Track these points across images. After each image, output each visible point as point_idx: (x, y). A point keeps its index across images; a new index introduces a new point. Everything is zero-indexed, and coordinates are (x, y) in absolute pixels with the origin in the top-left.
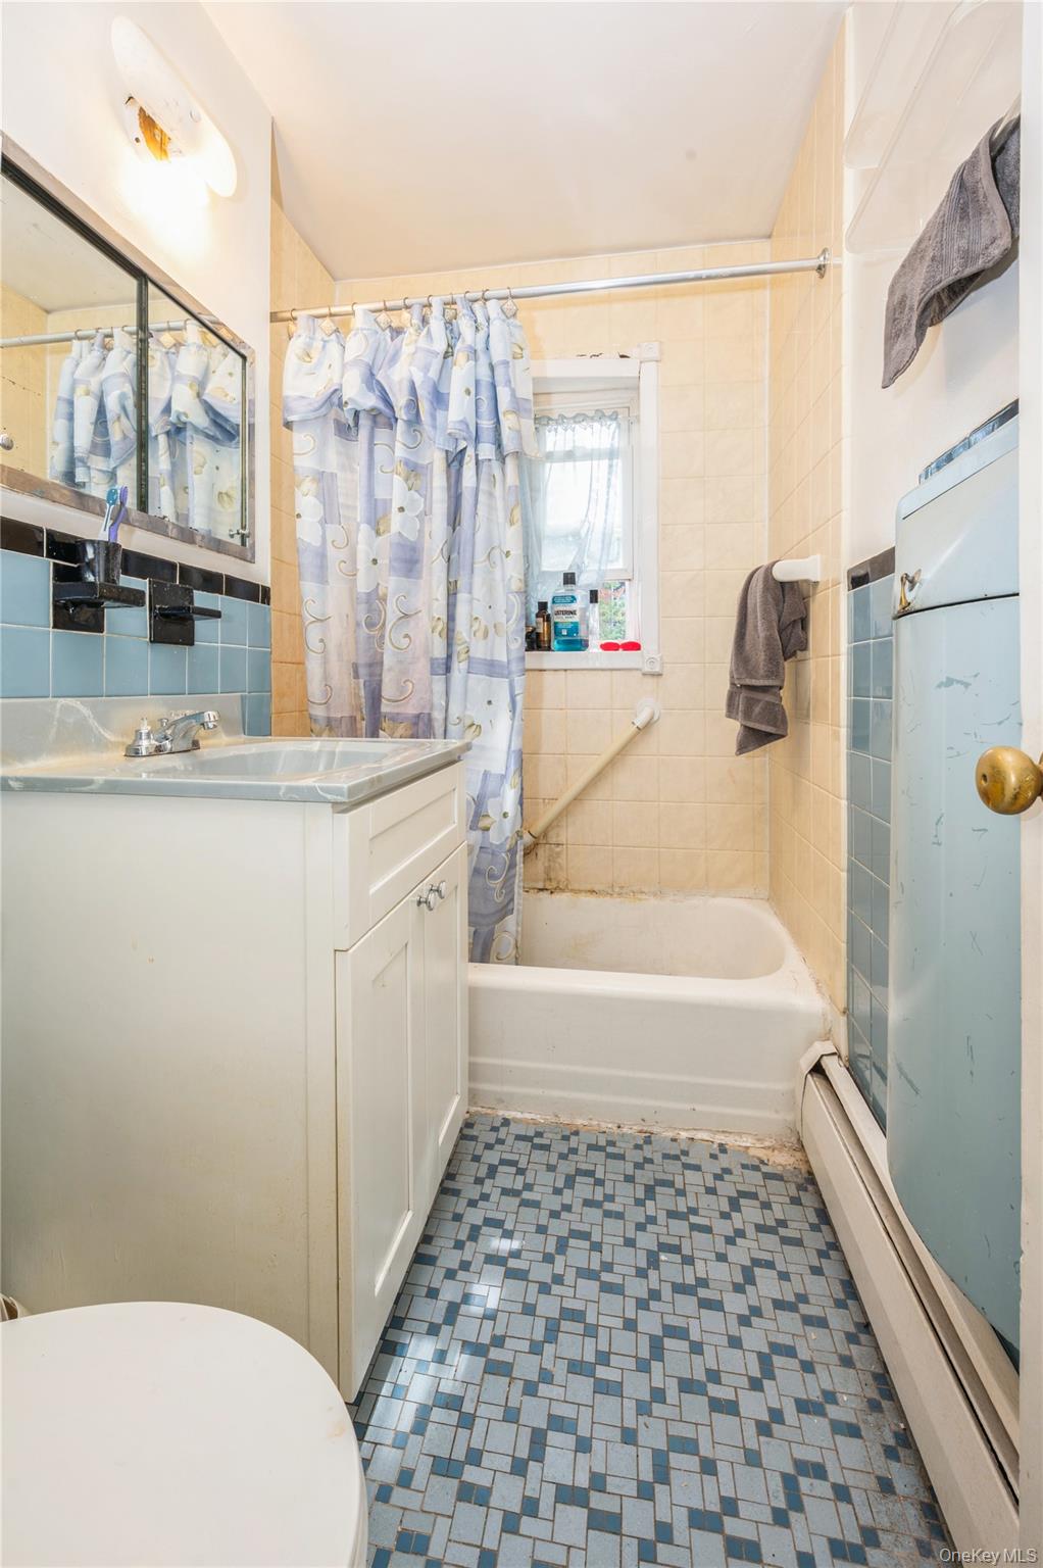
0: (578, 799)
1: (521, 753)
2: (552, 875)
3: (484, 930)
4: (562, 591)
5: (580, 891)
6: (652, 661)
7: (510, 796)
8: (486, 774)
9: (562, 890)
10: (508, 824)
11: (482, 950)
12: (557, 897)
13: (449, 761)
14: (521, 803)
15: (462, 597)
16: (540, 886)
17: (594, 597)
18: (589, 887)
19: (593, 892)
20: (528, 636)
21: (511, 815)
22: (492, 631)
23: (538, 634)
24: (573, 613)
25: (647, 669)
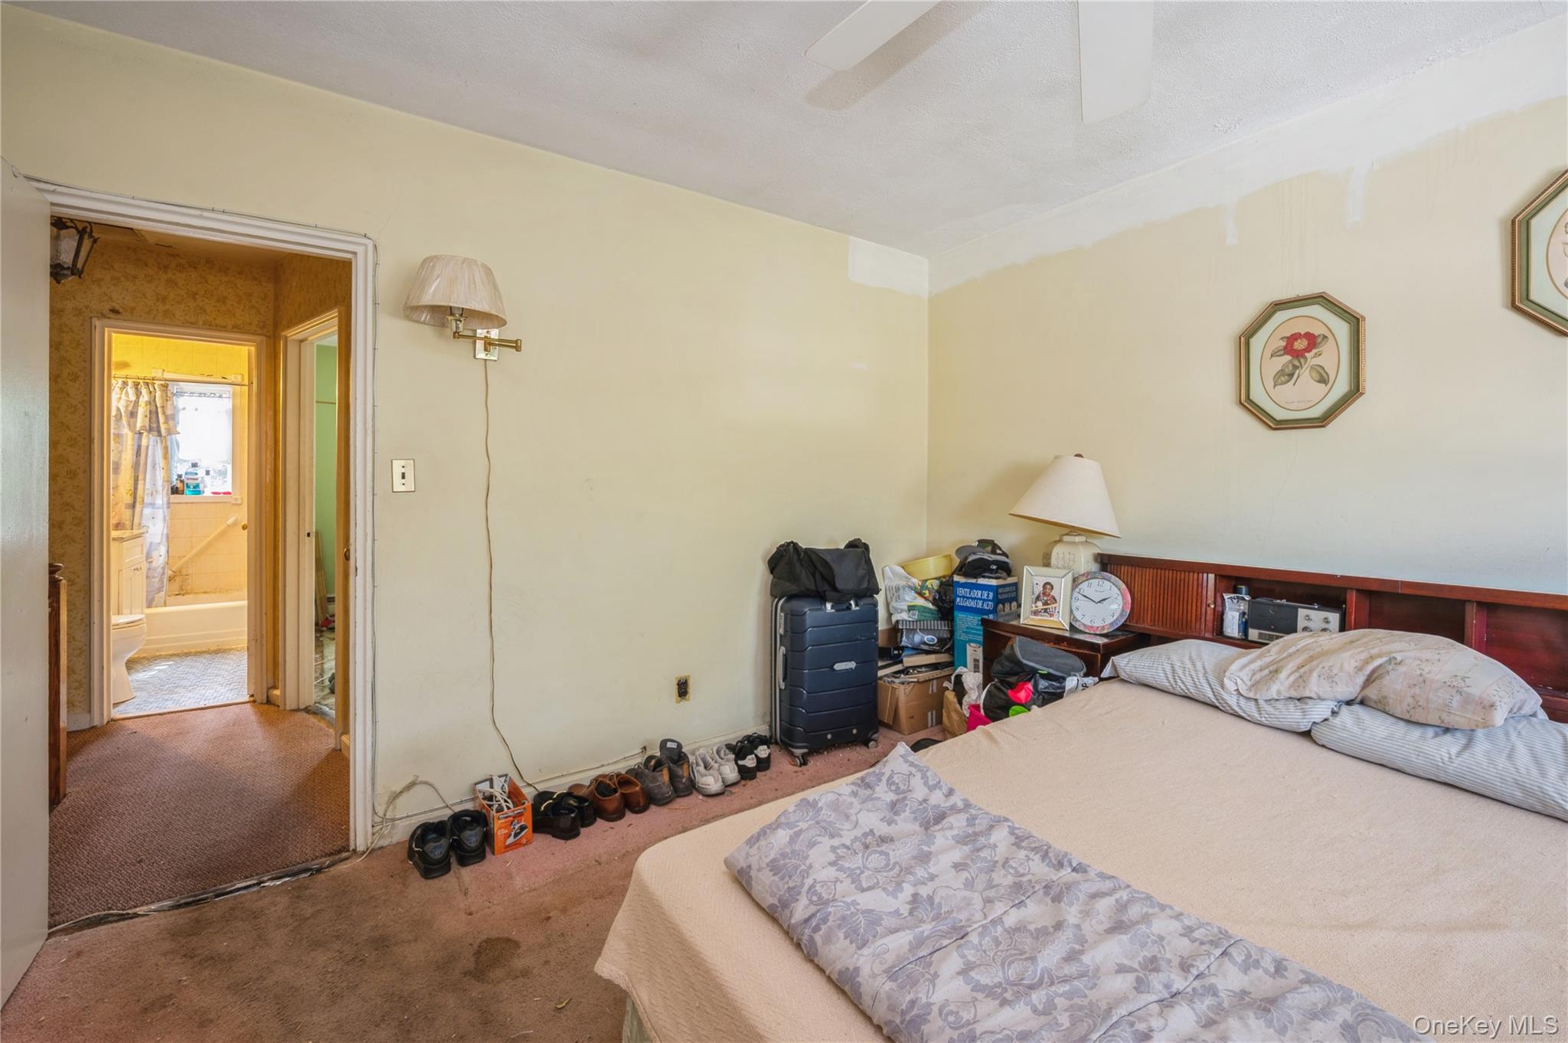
0: (199, 554)
1: (167, 535)
2: (184, 588)
3: (150, 597)
4: (191, 470)
5: (198, 593)
6: (236, 499)
7: (163, 550)
8: (151, 543)
9: (189, 594)
10: (162, 558)
11: (149, 606)
12: (186, 596)
13: (139, 536)
14: (168, 552)
15: (140, 483)
16: (177, 593)
17: (208, 473)
18: (204, 591)
19: (205, 592)
20: (172, 488)
21: (163, 555)
22: (154, 493)
23: (177, 488)
24: (197, 479)
25: (234, 502)
